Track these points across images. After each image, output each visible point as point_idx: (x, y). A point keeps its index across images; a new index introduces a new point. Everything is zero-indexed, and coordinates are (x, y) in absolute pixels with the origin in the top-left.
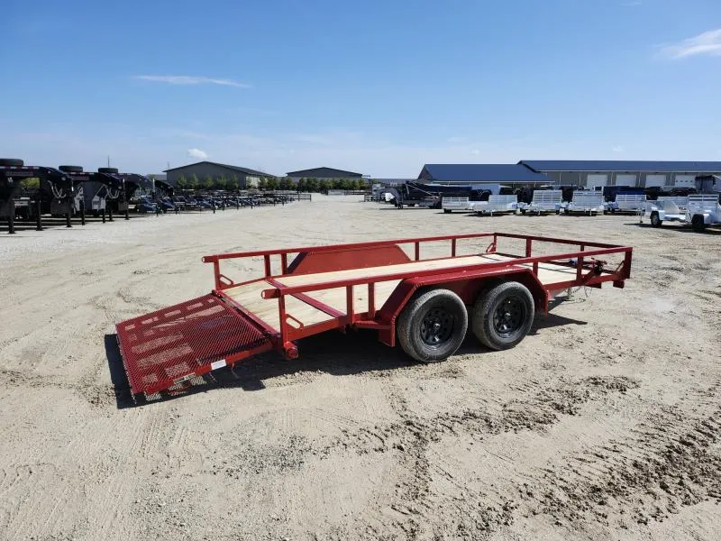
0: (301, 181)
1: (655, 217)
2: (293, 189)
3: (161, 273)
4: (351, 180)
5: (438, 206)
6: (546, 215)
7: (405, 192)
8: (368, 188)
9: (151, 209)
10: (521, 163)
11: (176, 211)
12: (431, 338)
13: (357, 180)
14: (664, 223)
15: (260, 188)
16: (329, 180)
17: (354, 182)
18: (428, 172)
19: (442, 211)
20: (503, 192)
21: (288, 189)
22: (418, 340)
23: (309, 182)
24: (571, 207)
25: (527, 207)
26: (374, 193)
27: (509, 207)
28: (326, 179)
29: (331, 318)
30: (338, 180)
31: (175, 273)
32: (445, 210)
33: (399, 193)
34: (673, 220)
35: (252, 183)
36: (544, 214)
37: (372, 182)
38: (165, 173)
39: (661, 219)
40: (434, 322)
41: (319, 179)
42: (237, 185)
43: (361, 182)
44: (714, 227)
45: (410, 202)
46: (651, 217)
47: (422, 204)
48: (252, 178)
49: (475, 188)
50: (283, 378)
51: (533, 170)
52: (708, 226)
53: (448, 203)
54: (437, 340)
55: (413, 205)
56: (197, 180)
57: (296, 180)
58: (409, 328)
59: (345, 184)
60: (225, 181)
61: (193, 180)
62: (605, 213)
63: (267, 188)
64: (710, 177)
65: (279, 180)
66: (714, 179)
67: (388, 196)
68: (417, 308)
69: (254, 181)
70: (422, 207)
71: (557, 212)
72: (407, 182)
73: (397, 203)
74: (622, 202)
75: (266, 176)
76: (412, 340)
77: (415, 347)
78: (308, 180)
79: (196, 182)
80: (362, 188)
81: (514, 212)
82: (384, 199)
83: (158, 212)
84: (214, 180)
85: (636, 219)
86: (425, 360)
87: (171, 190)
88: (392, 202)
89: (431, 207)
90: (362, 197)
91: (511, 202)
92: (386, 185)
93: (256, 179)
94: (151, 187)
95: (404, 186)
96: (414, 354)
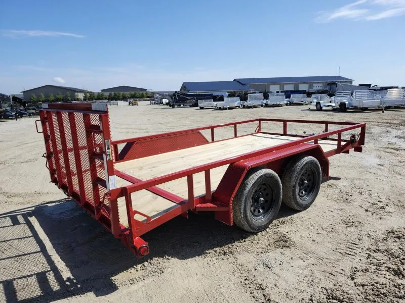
0: (111, 94)
1: (318, 105)
2: (106, 99)
3: (15, 163)
4: (141, 92)
5: (196, 105)
6: (256, 108)
7: (175, 98)
8: (152, 97)
9: (12, 116)
10: (235, 80)
11: (30, 116)
12: (257, 210)
13: (144, 92)
14: (324, 108)
15: (85, 100)
16: (127, 93)
17: (143, 94)
18: (185, 86)
19: (199, 108)
20: (230, 96)
21: (102, 99)
22: (249, 214)
23: (115, 95)
24: (269, 102)
25: (246, 103)
26: (156, 100)
27: (236, 104)
28: (125, 93)
29: (174, 204)
30: (133, 93)
31: (27, 162)
32: (200, 107)
33: (172, 98)
34: (328, 106)
35: (79, 97)
36: (255, 107)
37: (153, 93)
38: (22, 93)
39: (322, 106)
40: (259, 197)
41: (121, 93)
42: (70, 99)
43: (147, 94)
44: (351, 109)
45: (179, 104)
46: (316, 105)
47: (185, 104)
48: (79, 94)
49: (214, 94)
50: (133, 271)
51: (242, 84)
52: (348, 108)
53: (202, 103)
54: (261, 211)
55: (180, 106)
56: (43, 97)
57: (107, 94)
58: (243, 207)
59: (137, 95)
60: (62, 96)
61: (41, 97)
62: (287, 105)
63: (89, 99)
64: (334, 83)
65: (97, 94)
66: (337, 84)
67: (165, 101)
68: (248, 188)
69: (81, 96)
70: (185, 106)
71: (262, 106)
72: (176, 92)
73: (171, 105)
74: (295, 98)
75: (88, 92)
76: (246, 216)
77: (248, 221)
78: (114, 94)
79: (43, 98)
80: (149, 97)
81: (239, 107)
82: (162, 103)
83: (17, 118)
84: (55, 96)
85: (306, 107)
86: (255, 231)
87: (25, 102)
88: (167, 104)
89: (191, 106)
90: (149, 102)
91: (236, 101)
92: (162, 95)
93: (81, 94)
94: (10, 101)
95: (174, 95)
96: (247, 228)
